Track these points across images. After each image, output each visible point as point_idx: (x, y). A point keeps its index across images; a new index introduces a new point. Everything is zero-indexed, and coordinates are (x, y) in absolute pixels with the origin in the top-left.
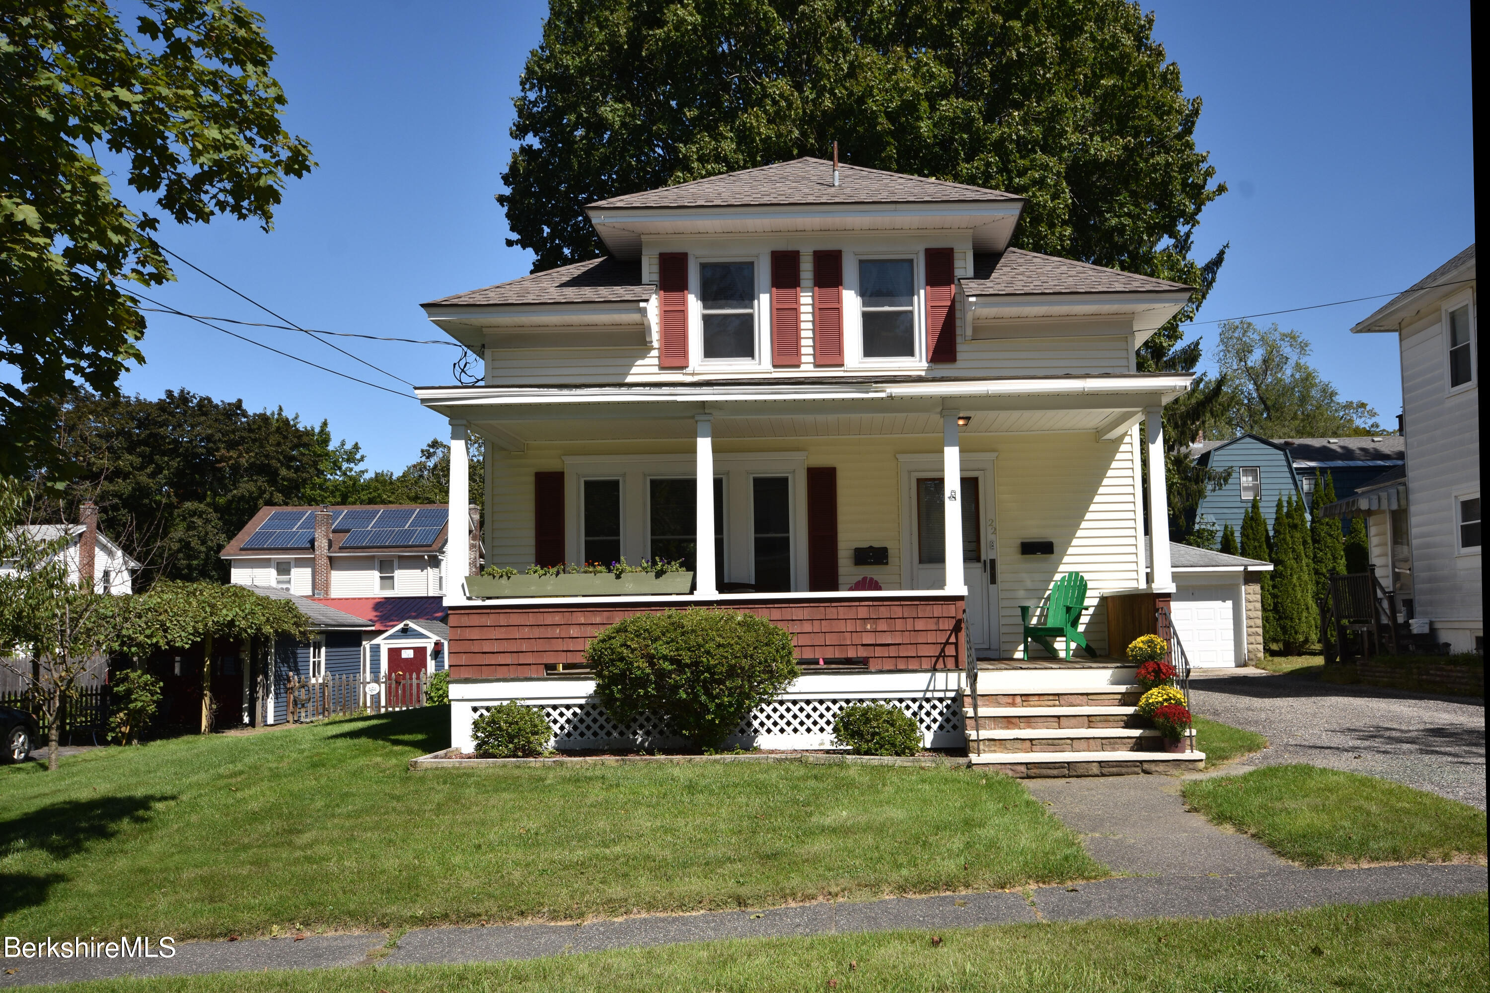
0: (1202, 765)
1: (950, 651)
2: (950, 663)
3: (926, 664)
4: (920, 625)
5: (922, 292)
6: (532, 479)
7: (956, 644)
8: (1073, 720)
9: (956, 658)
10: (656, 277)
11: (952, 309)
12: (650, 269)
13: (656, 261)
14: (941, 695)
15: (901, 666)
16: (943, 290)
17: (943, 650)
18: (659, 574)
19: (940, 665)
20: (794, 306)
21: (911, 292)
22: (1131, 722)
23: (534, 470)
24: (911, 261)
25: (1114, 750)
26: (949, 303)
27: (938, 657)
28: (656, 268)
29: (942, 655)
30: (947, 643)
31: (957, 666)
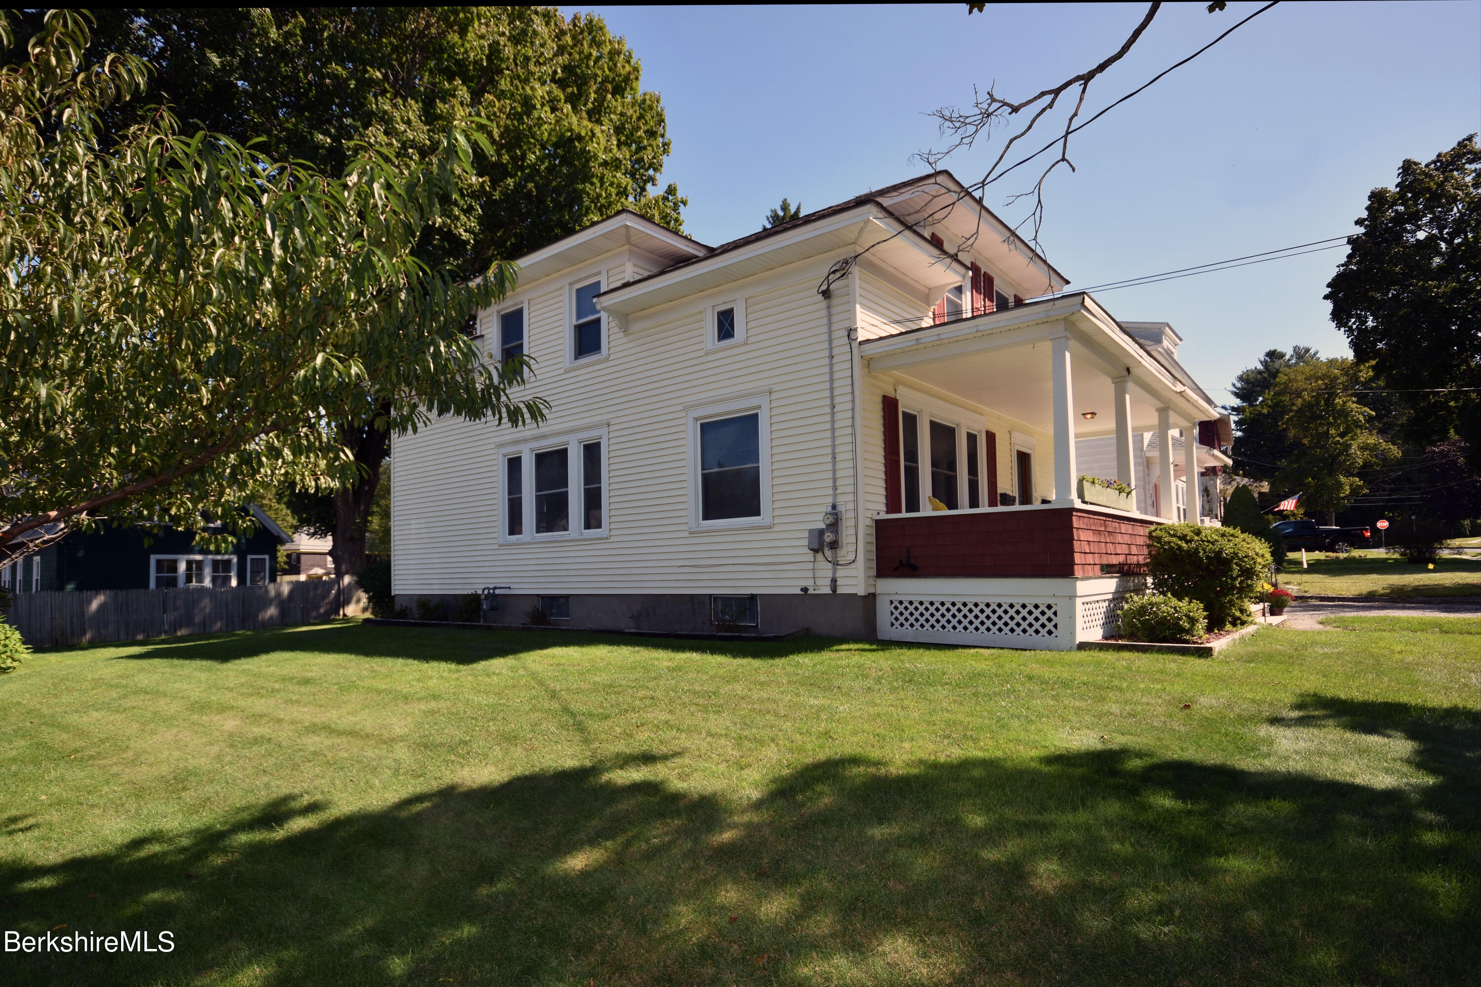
6: (879, 400)
23: (881, 393)
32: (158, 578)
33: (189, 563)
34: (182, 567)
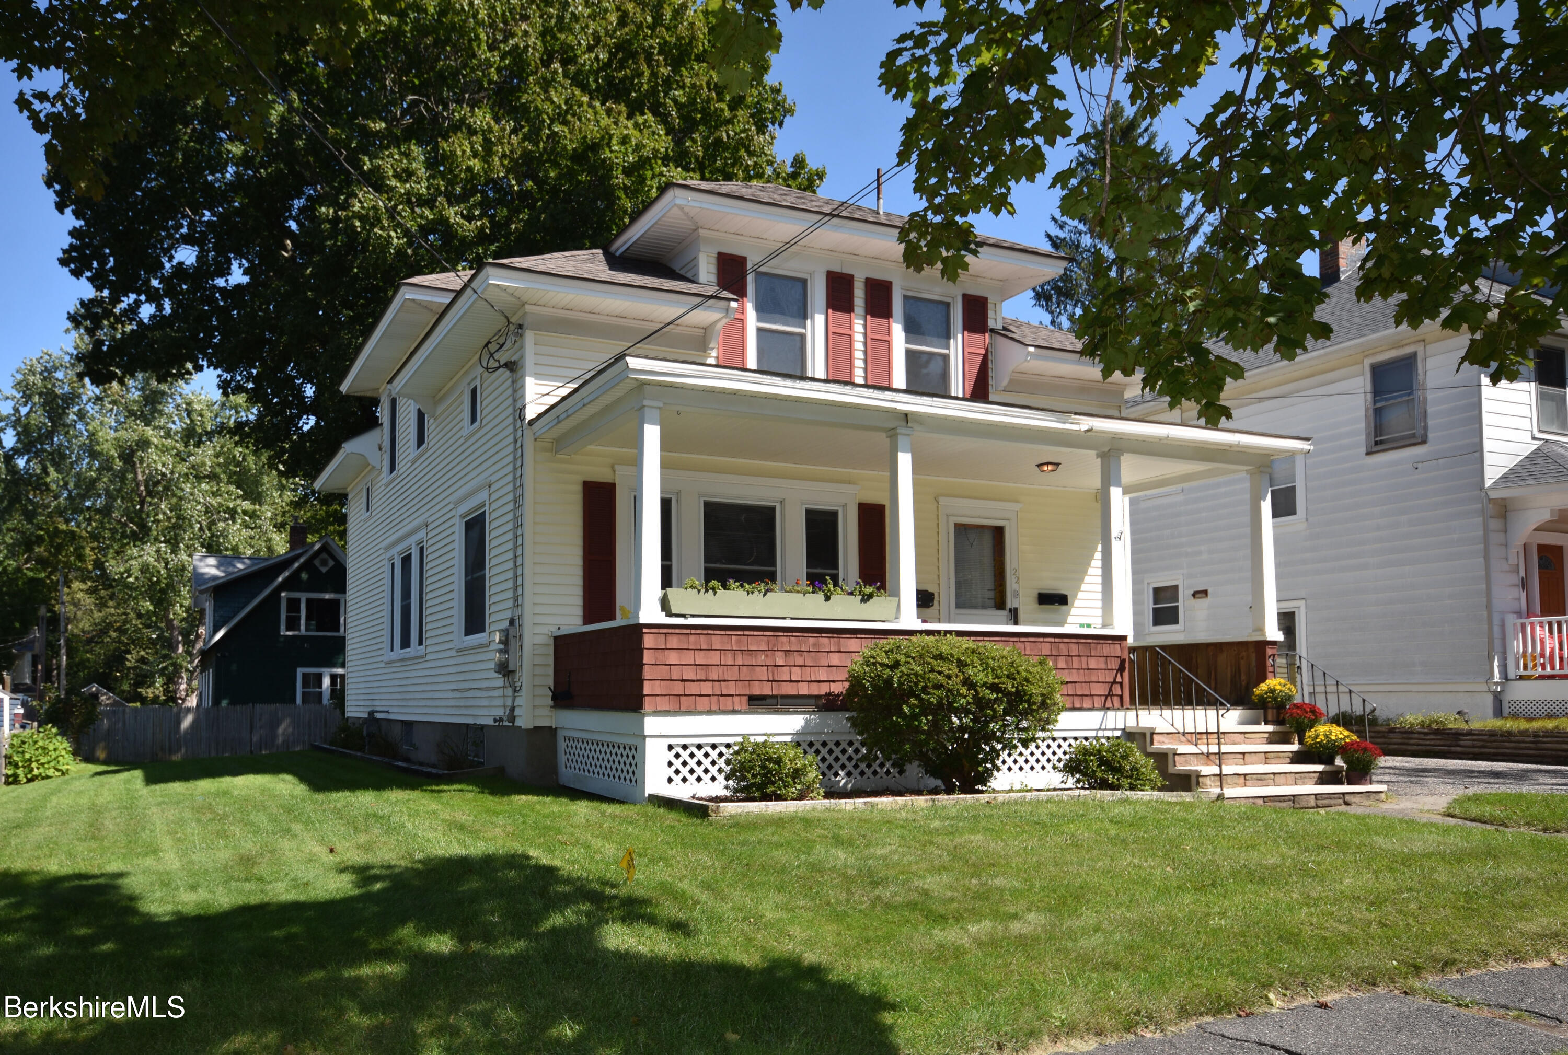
0: (1383, 796)
1: (1117, 690)
2: (1116, 701)
3: (1098, 702)
4: (1093, 663)
5: (960, 336)
6: (579, 488)
7: (1121, 684)
8: (1254, 757)
9: (1121, 697)
10: (713, 278)
11: (985, 358)
12: (707, 271)
13: (714, 261)
14: (1109, 734)
15: (1077, 705)
16: (978, 337)
17: (1110, 690)
18: (866, 598)
19: (1109, 704)
20: (848, 332)
21: (947, 335)
22: (1297, 758)
23: (581, 479)
24: (947, 305)
25: (1304, 784)
26: (983, 352)
27: (1106, 696)
28: (713, 269)
29: (1110, 695)
30: (1115, 682)
31: (1122, 705)
32: (304, 694)
33: (334, 678)
34: (326, 682)
